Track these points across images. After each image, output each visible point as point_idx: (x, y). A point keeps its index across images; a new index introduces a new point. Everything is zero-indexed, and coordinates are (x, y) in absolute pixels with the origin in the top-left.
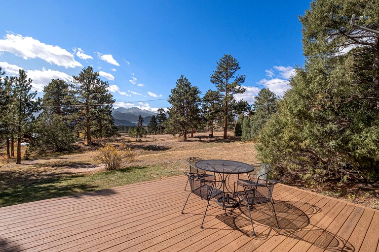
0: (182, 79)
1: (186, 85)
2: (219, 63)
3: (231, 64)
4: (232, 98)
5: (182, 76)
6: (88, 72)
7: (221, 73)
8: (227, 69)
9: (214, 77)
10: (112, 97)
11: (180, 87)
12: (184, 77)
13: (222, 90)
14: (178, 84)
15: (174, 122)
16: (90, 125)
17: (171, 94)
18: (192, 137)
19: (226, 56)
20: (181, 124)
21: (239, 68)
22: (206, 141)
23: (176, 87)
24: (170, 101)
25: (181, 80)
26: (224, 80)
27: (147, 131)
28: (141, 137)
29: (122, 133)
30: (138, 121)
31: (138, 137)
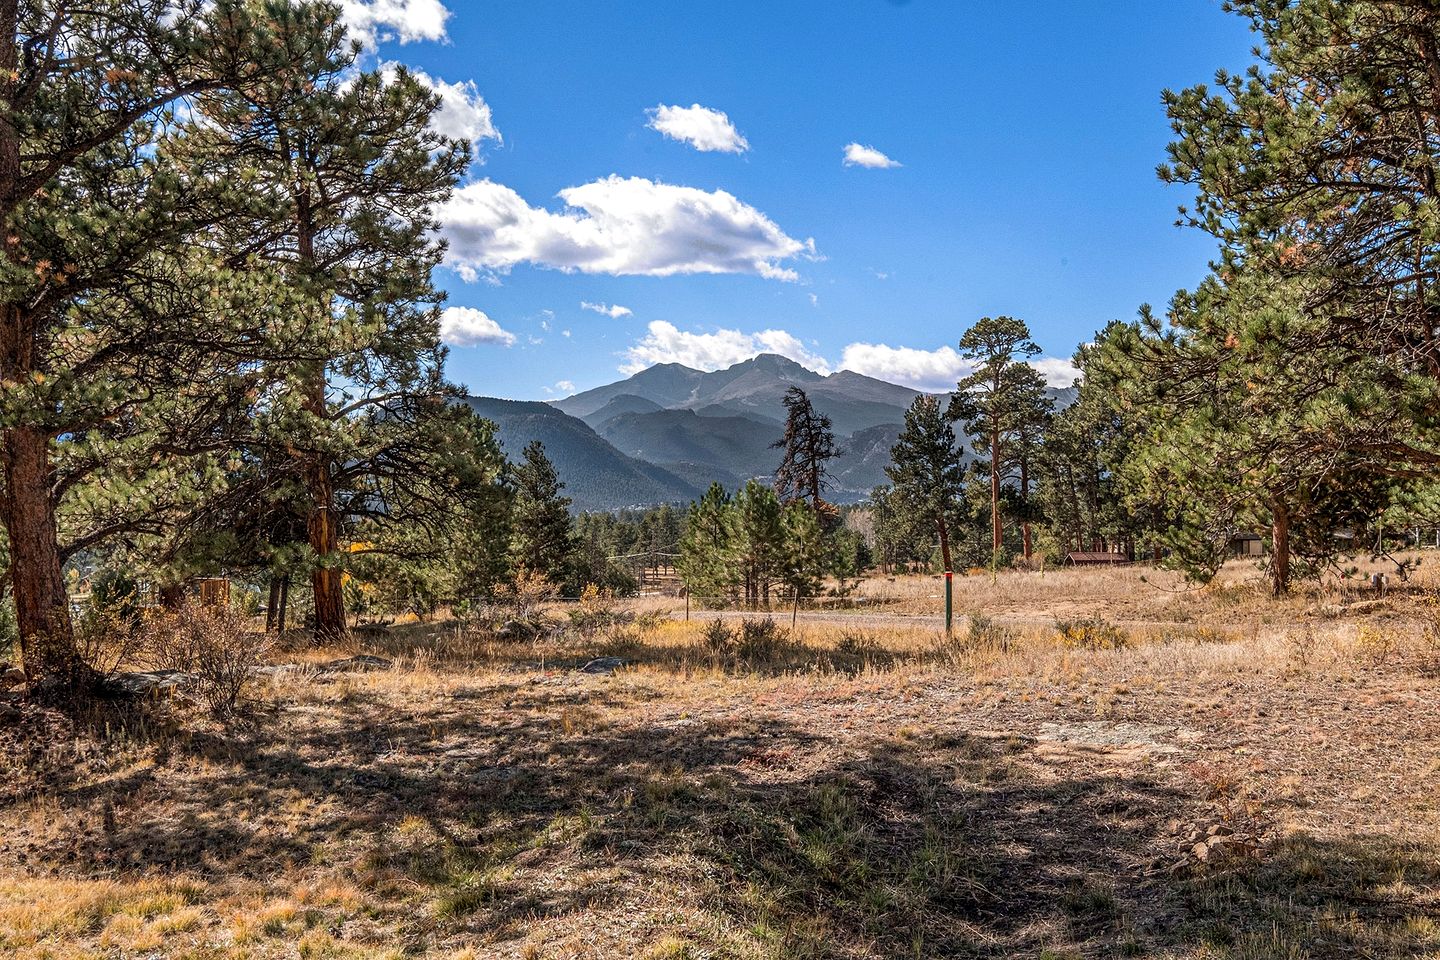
27: (871, 543)
28: (802, 593)
29: (661, 570)
30: (784, 452)
31: (773, 599)
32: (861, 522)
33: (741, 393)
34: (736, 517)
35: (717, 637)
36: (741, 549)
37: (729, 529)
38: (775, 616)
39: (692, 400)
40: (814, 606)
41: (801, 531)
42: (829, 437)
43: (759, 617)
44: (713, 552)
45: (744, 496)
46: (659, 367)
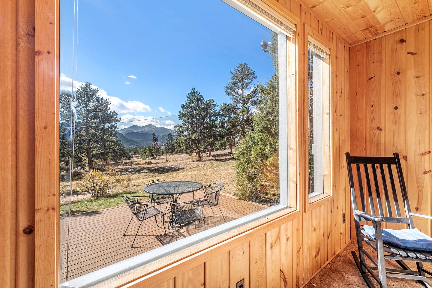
0: (194, 93)
1: (197, 98)
2: (233, 72)
3: (246, 73)
4: (248, 111)
5: (194, 89)
6: (86, 89)
7: (235, 83)
8: (242, 79)
9: (229, 89)
10: (117, 116)
11: (191, 101)
12: (195, 90)
13: (238, 102)
14: (189, 98)
15: (186, 140)
16: (90, 148)
17: (181, 109)
18: (210, 155)
19: (241, 65)
20: (194, 142)
21: (256, 77)
22: (222, 160)
23: (187, 101)
24: (180, 118)
25: (192, 94)
26: (240, 92)
27: (164, 151)
28: (154, 158)
29: (135, 155)
30: (152, 141)
31: (151, 159)
32: (163, 148)
33: (146, 130)
34: (147, 151)
35: (146, 162)
36: (147, 154)
37: (146, 152)
38: (151, 161)
39: (139, 131)
40: (155, 159)
41: (154, 152)
42: (158, 139)
43: (150, 161)
44: (144, 154)
45: (147, 148)
46: (134, 125)
